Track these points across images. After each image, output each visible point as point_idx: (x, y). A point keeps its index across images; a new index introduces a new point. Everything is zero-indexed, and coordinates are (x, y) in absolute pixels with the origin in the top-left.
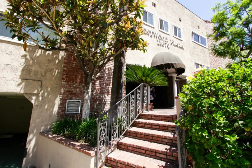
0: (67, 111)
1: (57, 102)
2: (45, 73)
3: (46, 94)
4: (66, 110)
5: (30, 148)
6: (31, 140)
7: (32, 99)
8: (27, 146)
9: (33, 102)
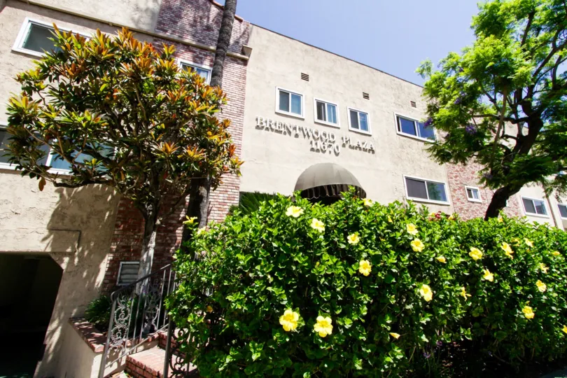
0: (120, 282)
1: (104, 267)
2: (88, 218)
3: (86, 253)
4: (118, 280)
5: (51, 345)
6: (53, 332)
7: (62, 261)
8: (47, 342)
9: (64, 266)
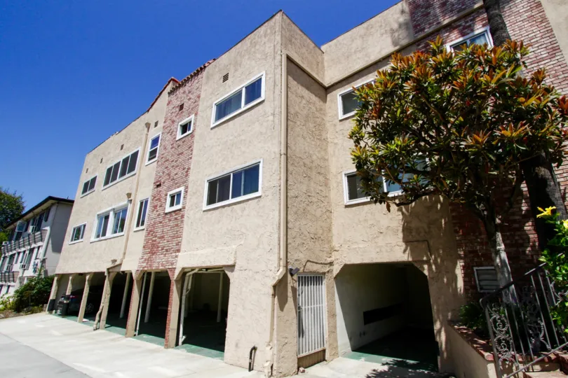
0: (481, 289)
1: (459, 272)
2: (429, 228)
3: (439, 260)
4: (478, 286)
5: (441, 345)
6: (439, 331)
7: (424, 269)
8: (438, 339)
9: (426, 272)
